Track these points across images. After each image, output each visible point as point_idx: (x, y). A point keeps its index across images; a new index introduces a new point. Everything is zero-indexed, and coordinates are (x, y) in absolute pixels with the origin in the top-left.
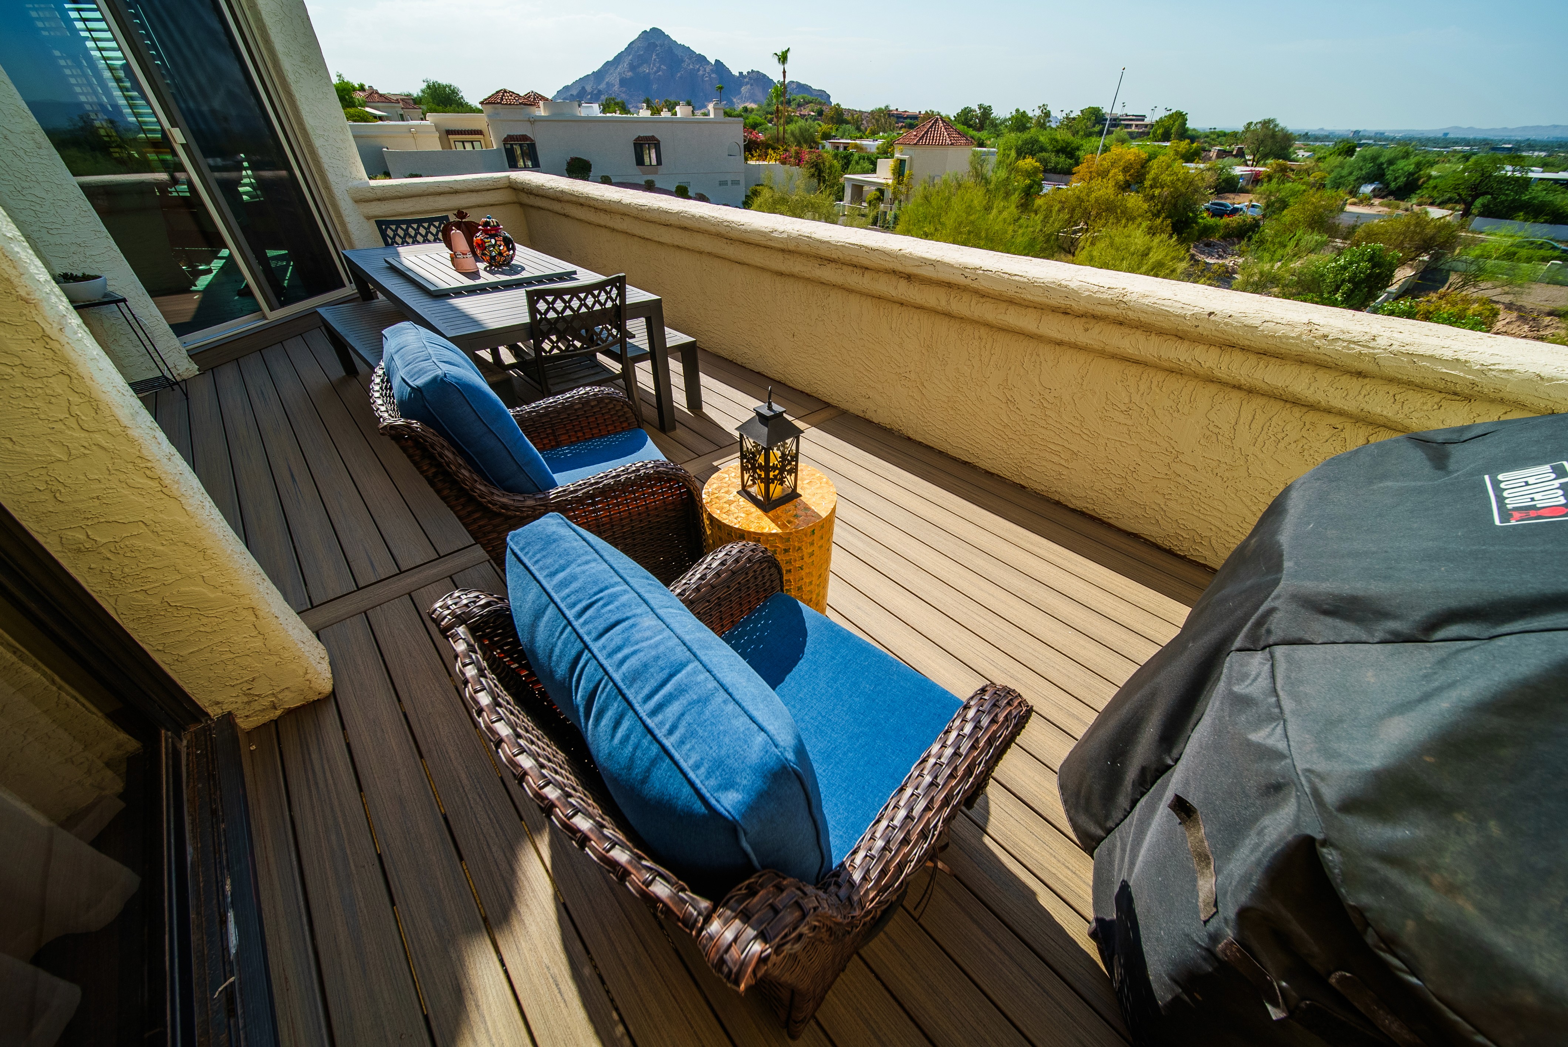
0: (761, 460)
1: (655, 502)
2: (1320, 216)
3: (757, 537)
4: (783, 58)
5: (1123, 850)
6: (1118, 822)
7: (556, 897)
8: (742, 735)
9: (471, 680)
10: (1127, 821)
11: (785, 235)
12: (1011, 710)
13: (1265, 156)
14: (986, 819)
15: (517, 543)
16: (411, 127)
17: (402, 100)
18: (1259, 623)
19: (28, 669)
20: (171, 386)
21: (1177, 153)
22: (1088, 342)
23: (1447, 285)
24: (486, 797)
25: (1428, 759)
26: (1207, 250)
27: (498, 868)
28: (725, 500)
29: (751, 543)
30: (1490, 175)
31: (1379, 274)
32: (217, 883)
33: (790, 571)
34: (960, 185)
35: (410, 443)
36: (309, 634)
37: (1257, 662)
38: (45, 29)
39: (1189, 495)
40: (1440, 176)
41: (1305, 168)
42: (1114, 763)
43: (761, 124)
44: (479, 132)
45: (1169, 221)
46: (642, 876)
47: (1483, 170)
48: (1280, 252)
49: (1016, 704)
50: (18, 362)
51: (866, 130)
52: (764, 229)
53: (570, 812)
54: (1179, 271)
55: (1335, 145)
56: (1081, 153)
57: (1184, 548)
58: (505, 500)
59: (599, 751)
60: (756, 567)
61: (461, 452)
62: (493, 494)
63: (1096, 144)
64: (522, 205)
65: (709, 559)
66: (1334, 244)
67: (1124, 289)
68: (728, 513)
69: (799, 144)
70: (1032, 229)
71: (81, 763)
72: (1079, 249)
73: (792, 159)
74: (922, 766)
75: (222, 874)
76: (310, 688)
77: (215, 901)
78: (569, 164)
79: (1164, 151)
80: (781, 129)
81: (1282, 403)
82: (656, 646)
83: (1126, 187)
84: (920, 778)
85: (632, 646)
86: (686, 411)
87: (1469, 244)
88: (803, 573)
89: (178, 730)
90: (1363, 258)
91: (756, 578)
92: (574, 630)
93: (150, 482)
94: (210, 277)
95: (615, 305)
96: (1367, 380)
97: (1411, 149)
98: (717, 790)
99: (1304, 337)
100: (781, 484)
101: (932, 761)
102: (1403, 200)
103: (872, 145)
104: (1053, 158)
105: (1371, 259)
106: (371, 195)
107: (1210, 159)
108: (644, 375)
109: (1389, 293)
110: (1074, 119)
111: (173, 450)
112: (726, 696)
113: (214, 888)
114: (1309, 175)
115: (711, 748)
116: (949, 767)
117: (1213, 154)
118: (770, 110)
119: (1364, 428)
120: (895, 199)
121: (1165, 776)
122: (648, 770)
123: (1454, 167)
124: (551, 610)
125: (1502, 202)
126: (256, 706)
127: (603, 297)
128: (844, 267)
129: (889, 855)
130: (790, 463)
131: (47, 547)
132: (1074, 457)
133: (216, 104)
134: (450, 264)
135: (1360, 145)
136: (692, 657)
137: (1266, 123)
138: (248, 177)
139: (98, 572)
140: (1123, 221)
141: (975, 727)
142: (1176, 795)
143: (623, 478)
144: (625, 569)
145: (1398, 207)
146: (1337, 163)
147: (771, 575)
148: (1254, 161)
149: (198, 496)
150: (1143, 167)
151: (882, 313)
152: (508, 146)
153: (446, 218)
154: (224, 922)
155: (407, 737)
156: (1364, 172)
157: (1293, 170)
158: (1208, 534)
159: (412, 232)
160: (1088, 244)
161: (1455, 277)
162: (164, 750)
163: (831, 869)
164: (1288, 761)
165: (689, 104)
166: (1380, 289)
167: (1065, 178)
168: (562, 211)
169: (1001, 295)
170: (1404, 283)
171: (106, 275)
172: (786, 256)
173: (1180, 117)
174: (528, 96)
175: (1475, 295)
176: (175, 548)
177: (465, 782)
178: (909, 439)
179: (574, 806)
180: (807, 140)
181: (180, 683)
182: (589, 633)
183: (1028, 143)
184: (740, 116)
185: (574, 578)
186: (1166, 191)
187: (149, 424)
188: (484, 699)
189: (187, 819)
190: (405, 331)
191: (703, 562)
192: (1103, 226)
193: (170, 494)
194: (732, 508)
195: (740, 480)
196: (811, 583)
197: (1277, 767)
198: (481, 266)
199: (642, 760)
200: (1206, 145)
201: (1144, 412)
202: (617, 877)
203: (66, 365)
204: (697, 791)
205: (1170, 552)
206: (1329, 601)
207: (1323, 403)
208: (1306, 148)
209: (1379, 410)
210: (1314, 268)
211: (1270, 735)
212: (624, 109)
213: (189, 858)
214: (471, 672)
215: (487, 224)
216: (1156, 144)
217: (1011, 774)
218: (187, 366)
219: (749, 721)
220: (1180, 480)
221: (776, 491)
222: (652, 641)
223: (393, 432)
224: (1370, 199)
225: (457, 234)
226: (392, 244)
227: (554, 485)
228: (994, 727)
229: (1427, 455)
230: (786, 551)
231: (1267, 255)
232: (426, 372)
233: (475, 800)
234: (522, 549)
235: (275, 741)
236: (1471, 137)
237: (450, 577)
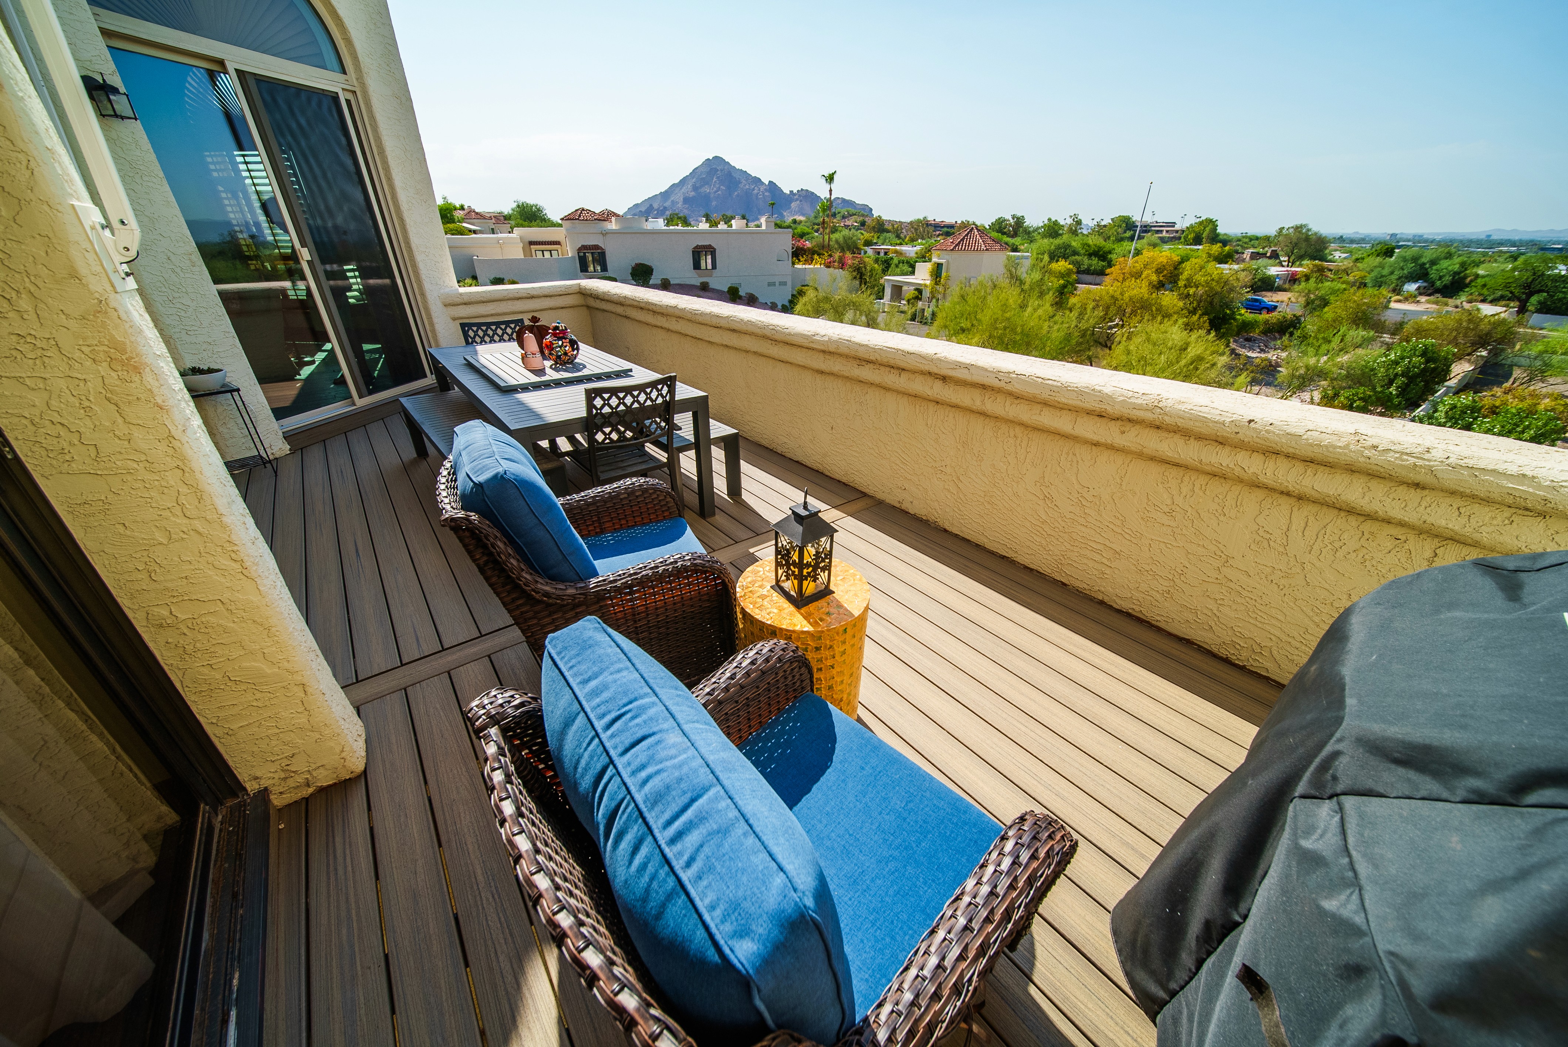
0: (795, 557)
1: (690, 592)
2: (1364, 313)
3: (788, 635)
4: (830, 179)
5: (1191, 1020)
6: (1182, 983)
7: (560, 1021)
8: (760, 875)
9: (497, 786)
10: (1193, 983)
11: (826, 339)
12: (1053, 845)
13: (1301, 258)
14: (1032, 965)
15: (555, 647)
16: (499, 239)
17: (495, 217)
18: (1325, 766)
19: (94, 738)
20: (264, 464)
21: (1209, 255)
22: (1126, 444)
23: (1511, 380)
24: (499, 897)
25: (1534, 953)
26: (1247, 344)
27: (504, 982)
28: (758, 594)
29: (782, 642)
30: (1543, 274)
31: (1434, 369)
32: (226, 975)
33: (821, 669)
34: (995, 286)
35: (467, 534)
36: (351, 710)
37: (1325, 810)
38: (216, 170)
39: (1243, 601)
40: (1488, 275)
41: (1343, 268)
42: (1173, 910)
43: (808, 234)
44: (558, 243)
45: (1206, 318)
46: (649, 1027)
47: (1533, 269)
48: (1324, 347)
49: (1058, 837)
50: (143, 458)
51: (905, 237)
52: (806, 333)
53: (581, 944)
54: (1219, 365)
55: (1373, 247)
56: (1113, 256)
57: (1243, 657)
58: (547, 588)
59: (615, 876)
60: (786, 666)
61: (511, 542)
62: (537, 582)
63: (1128, 248)
64: (588, 307)
65: (740, 656)
66: (1382, 339)
67: (1158, 395)
68: (761, 608)
69: (843, 250)
70: (1067, 325)
71: (122, 834)
72: (1115, 344)
73: (836, 264)
74: (955, 904)
75: (232, 965)
76: (344, 766)
77: (220, 997)
78: (633, 268)
79: (1196, 254)
80: (826, 237)
81: (1336, 512)
82: (680, 766)
83: (1160, 286)
84: (953, 919)
85: (656, 764)
86: (726, 497)
87: (1530, 340)
88: (834, 672)
89: (216, 803)
90: (1415, 354)
91: (786, 678)
92: (601, 742)
93: (233, 564)
94: (312, 367)
95: (665, 402)
96: (1426, 492)
97: (1453, 250)
98: (732, 937)
99: (1352, 447)
100: (814, 581)
101: (966, 899)
102: (1451, 297)
103: (910, 250)
104: (1086, 261)
105: (1424, 354)
106: (459, 300)
107: (1244, 260)
108: (688, 463)
109: (1448, 387)
110: (1105, 226)
111: (258, 533)
112: (747, 827)
113: (222, 982)
114: (1348, 275)
115: (728, 887)
116: (986, 909)
117: (1247, 255)
118: (816, 221)
119: (1429, 540)
120: (933, 297)
121: (1234, 933)
122: (663, 906)
123: (1503, 266)
124: (581, 719)
125: (1560, 300)
126: (291, 783)
127: (654, 394)
128: (882, 368)
129: (917, 1013)
130: (824, 560)
131: (134, 622)
132: (1117, 556)
133: (340, 220)
134: (520, 362)
135: (1399, 247)
136: (715, 780)
137: (1298, 228)
138: (357, 283)
139: (173, 646)
140: (1159, 318)
141: (1014, 863)
142: (1244, 965)
143: (661, 569)
144: (655, 678)
145: (1446, 304)
146: (1375, 264)
147: (801, 675)
148: (1289, 262)
149: (272, 577)
150: (1175, 268)
151: (918, 410)
152: (582, 254)
153: (522, 321)
154: (225, 1022)
155: (429, 824)
156: (1405, 272)
157: (1331, 270)
158: (1270, 644)
159: (490, 332)
160: (1125, 339)
161: (1519, 372)
162: (199, 825)
163: (854, 1024)
164: (1367, 939)
165: (744, 218)
166: (1438, 383)
167: (1098, 279)
168: (624, 314)
169: (1035, 397)
170: (1463, 377)
171: (226, 369)
172: (827, 357)
173: (1211, 223)
174: (602, 213)
175: (1544, 390)
176: (244, 625)
177: (480, 878)
178: (946, 531)
179: (586, 937)
180: (851, 247)
181: (226, 757)
182: (615, 748)
183: (1060, 248)
184: (789, 227)
185: (605, 687)
186: (1201, 290)
187: (241, 511)
188: (508, 808)
189: (209, 901)
190: (474, 429)
191: (733, 660)
192: (1140, 322)
193: (248, 575)
194: (765, 603)
195: (774, 574)
196: (842, 682)
197: (1355, 944)
198: (548, 363)
199: (657, 893)
200: (1239, 248)
201: (1188, 514)
202: (623, 1026)
203: (182, 460)
204: (711, 936)
205: (1226, 661)
206: (1400, 749)
207: (1380, 513)
208: (1342, 249)
209: (1443, 523)
210: (1363, 363)
211: (1344, 905)
212: (686, 222)
213: (204, 945)
214: (498, 777)
215: (556, 328)
216: (1188, 247)
217: (1059, 910)
218: (281, 446)
219: (769, 859)
220: (1232, 585)
221: (810, 587)
222: (676, 761)
223: (453, 524)
224: (1415, 297)
225: (529, 337)
226: (472, 343)
227: (595, 574)
228: (1035, 864)
229: (1497, 584)
230: (817, 649)
231: (1311, 350)
232: (489, 469)
233: (488, 900)
234: (559, 653)
235: (303, 819)
236: (1517, 238)
237: (489, 656)
